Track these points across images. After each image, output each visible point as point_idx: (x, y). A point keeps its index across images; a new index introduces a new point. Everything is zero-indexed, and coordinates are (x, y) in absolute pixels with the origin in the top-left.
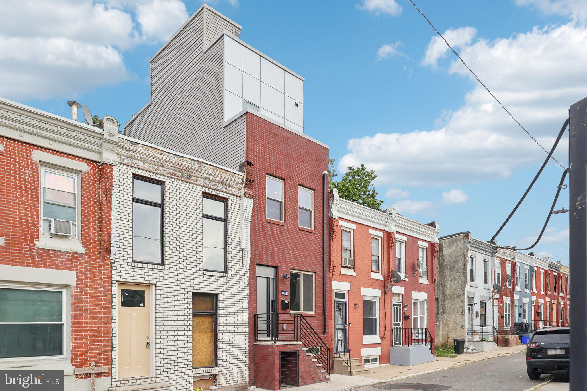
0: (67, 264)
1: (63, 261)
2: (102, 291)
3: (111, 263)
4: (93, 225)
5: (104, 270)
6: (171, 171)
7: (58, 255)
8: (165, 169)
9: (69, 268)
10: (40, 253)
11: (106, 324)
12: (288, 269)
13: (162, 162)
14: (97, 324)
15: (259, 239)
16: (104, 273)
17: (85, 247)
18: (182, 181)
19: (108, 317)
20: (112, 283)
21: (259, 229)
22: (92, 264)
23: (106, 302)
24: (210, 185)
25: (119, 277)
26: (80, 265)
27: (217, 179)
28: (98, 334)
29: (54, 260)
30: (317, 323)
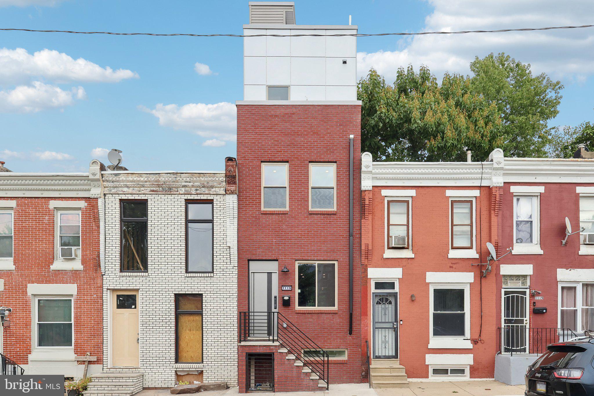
0: (70, 279)
1: (67, 277)
2: (95, 297)
3: (103, 275)
4: (89, 247)
5: (97, 281)
6: (152, 189)
7: (65, 273)
8: (146, 188)
9: (72, 282)
10: (54, 273)
11: (99, 323)
12: (292, 261)
13: (142, 183)
14: (92, 324)
15: (251, 234)
16: (97, 283)
17: (84, 265)
18: (163, 194)
19: (100, 318)
20: (103, 291)
21: (251, 223)
22: (88, 277)
23: (98, 306)
24: (191, 191)
25: (109, 285)
26: (79, 279)
27: (197, 184)
28: (93, 331)
29: (62, 277)
30: (339, 321)
